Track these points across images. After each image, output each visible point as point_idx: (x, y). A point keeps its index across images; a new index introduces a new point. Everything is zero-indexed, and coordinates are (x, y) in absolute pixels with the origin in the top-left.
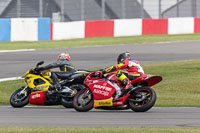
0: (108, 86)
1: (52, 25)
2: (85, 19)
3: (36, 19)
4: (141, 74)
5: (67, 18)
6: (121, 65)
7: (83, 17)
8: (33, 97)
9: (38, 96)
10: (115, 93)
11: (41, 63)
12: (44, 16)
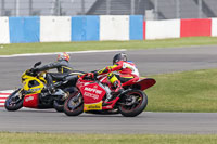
0: (99, 88)
1: (145, 23)
2: (180, 17)
3: (128, 17)
4: (135, 76)
5: (161, 16)
6: (115, 66)
7: (178, 14)
8: (27, 100)
9: (31, 98)
10: (106, 97)
11: (39, 64)
12: (136, 14)
